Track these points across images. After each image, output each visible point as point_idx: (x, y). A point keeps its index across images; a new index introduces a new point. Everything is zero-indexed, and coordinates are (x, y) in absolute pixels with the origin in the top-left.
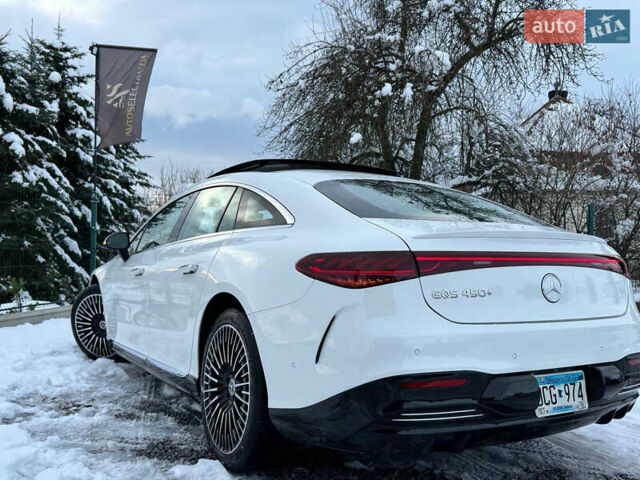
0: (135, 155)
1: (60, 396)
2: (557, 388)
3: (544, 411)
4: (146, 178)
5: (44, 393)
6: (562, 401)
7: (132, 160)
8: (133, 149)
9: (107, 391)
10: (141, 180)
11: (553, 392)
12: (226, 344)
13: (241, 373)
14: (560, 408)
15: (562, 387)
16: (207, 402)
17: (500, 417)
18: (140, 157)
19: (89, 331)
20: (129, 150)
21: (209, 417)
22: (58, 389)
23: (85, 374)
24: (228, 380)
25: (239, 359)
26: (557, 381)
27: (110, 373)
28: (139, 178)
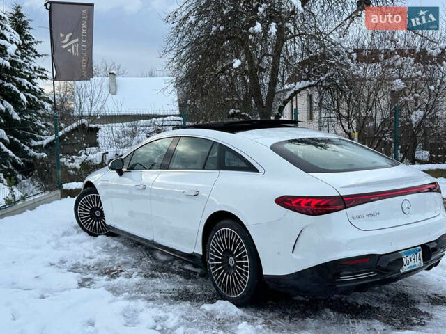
0: (34, 54)
1: (96, 264)
2: (409, 257)
3: (404, 269)
4: (45, 72)
5: (85, 264)
6: (412, 263)
7: (33, 58)
8: (32, 49)
9: (123, 259)
10: (40, 74)
11: (408, 259)
12: (227, 239)
13: (241, 256)
14: (411, 267)
15: (411, 256)
16: (214, 269)
17: (384, 274)
18: (39, 56)
19: (88, 218)
20: (29, 50)
21: (216, 278)
22: (92, 261)
23: (99, 248)
24: (228, 258)
25: (238, 248)
26: (409, 253)
27: (113, 246)
28: (39, 72)
